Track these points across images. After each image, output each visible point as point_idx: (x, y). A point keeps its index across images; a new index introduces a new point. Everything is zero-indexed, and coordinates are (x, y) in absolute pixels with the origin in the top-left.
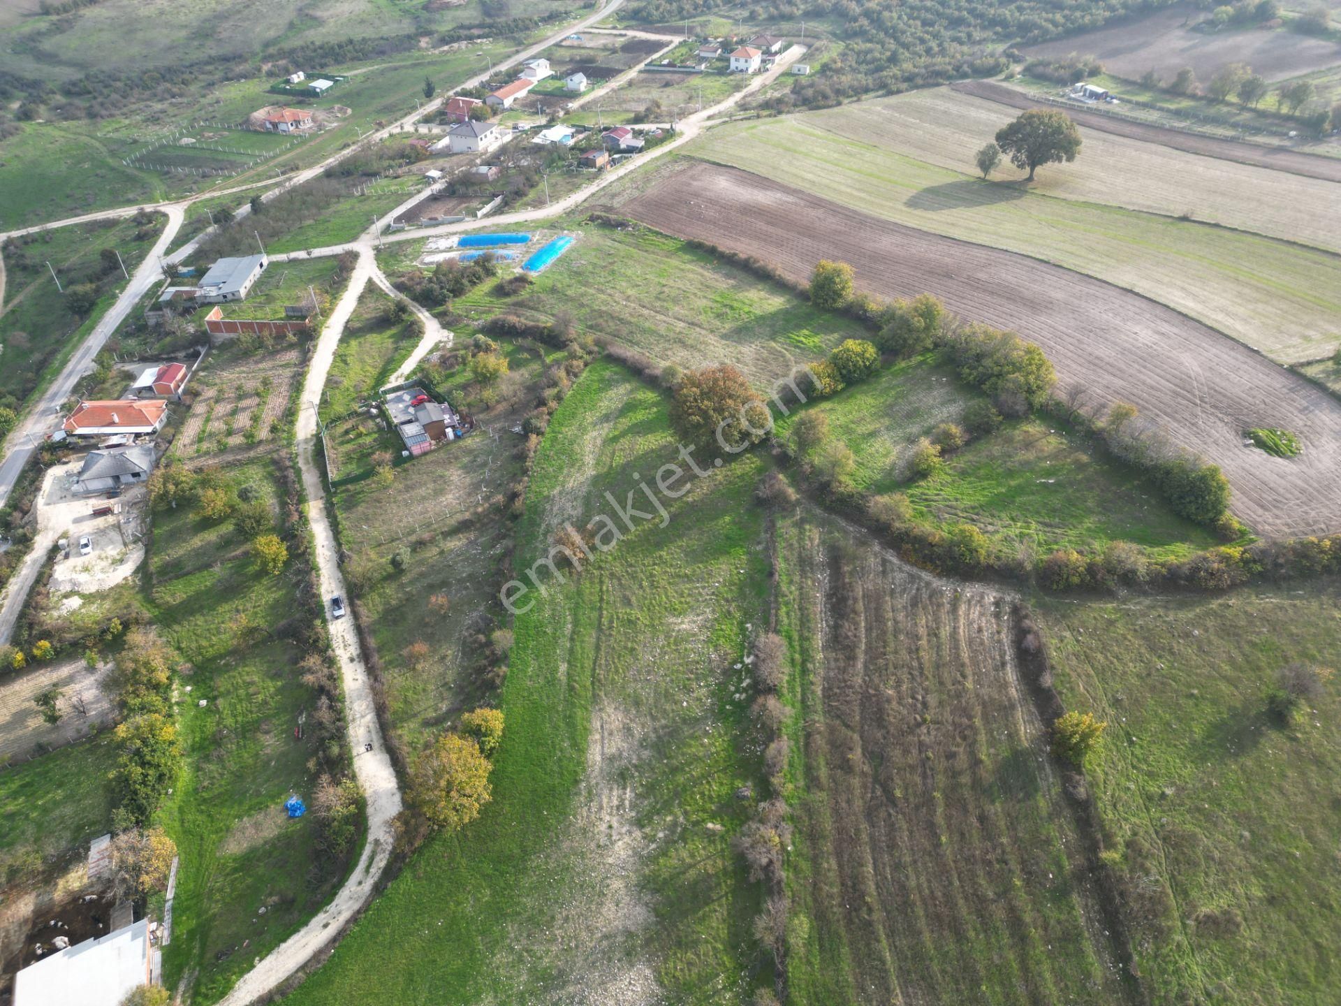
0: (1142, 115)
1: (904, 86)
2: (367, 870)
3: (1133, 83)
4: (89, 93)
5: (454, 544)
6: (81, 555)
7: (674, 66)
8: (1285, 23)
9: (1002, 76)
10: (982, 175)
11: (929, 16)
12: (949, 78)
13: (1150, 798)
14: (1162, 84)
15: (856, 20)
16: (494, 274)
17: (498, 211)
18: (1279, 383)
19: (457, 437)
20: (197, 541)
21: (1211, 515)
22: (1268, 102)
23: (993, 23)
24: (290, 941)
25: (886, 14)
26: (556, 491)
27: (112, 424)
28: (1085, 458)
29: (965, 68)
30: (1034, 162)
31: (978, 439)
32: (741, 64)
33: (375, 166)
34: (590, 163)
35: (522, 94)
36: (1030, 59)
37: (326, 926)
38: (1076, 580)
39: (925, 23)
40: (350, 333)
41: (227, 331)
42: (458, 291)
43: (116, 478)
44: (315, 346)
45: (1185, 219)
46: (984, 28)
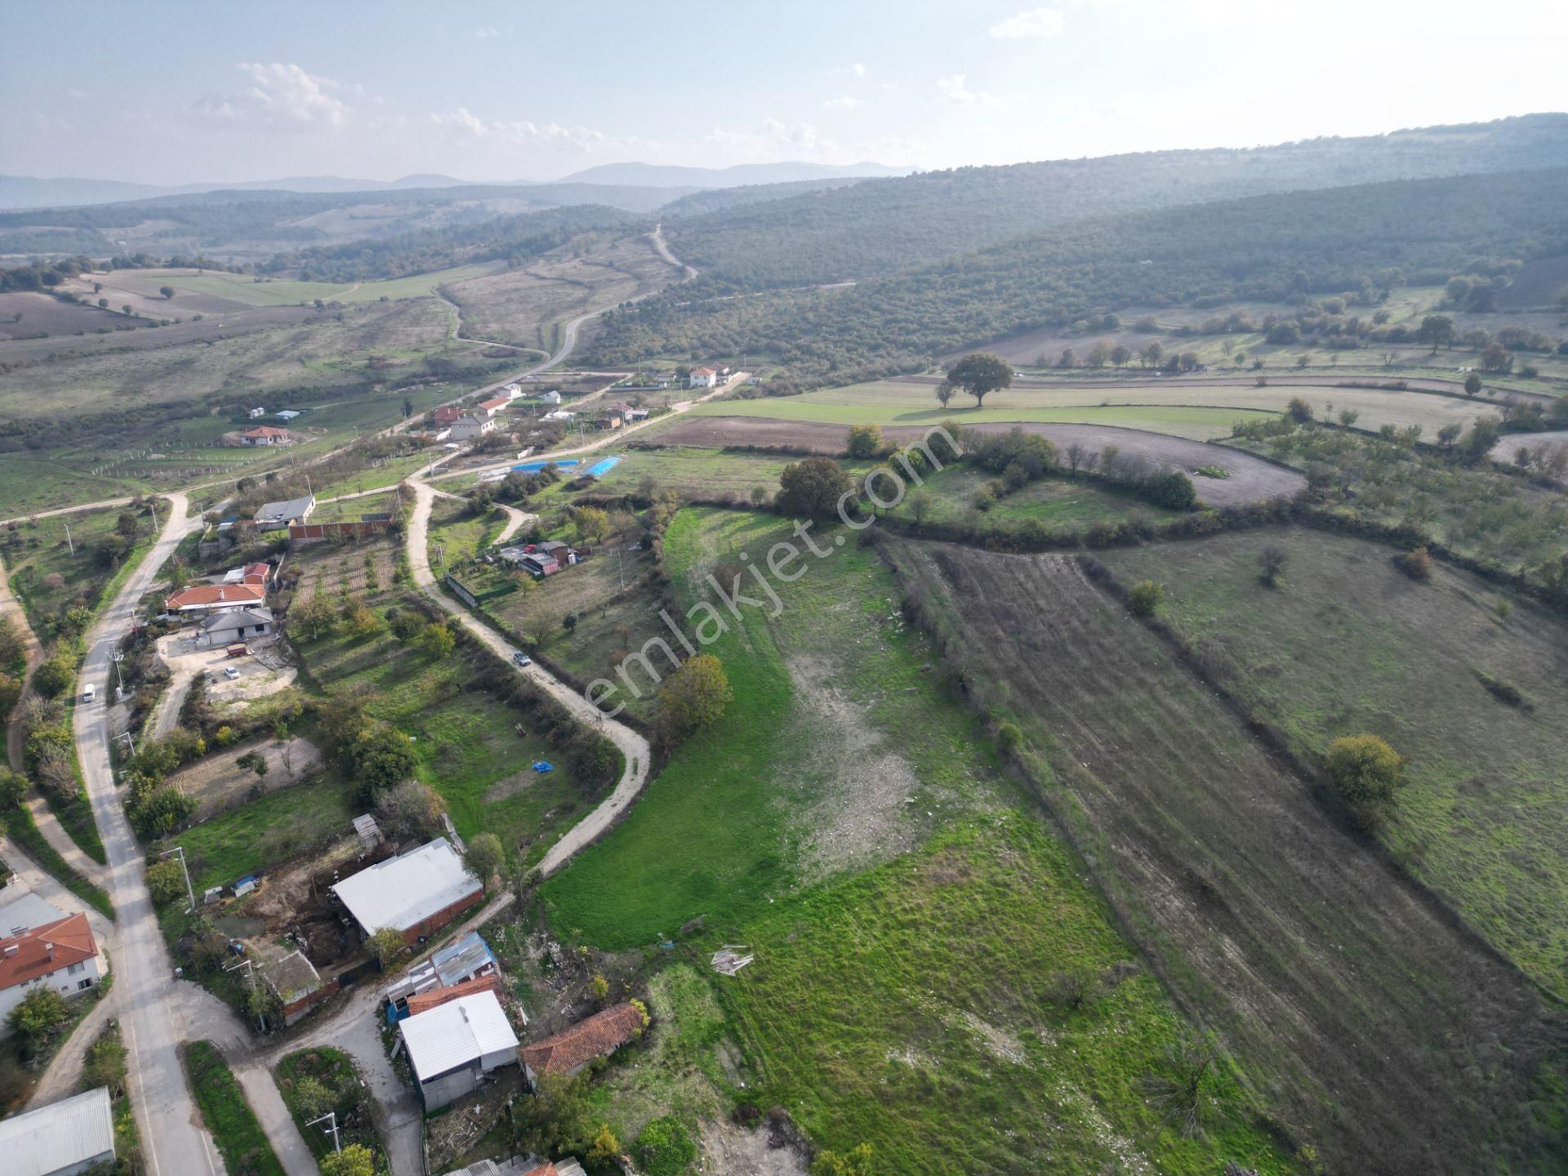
0: (1046, 379)
1: (849, 381)
2: (635, 772)
3: (1031, 366)
5: (613, 612)
6: (230, 678)
7: (639, 386)
8: (1127, 328)
9: (926, 372)
10: (942, 405)
11: (850, 345)
12: (884, 376)
13: (1203, 624)
14: (1054, 363)
15: (789, 351)
16: (558, 480)
17: (533, 454)
18: (1203, 449)
19: (577, 561)
20: (351, 654)
21: (1186, 499)
22: (1135, 363)
23: (905, 345)
24: (586, 820)
25: (814, 345)
26: (691, 567)
27: (219, 600)
28: (1092, 491)
29: (896, 368)
30: (980, 391)
31: (1014, 491)
32: (701, 381)
33: (385, 449)
34: (608, 425)
35: (502, 407)
36: (943, 363)
37: (615, 805)
38: (1113, 535)
39: (849, 350)
40: (434, 524)
41: (309, 536)
42: (532, 490)
43: (241, 631)
44: (406, 535)
45: (1104, 405)
46: (899, 349)
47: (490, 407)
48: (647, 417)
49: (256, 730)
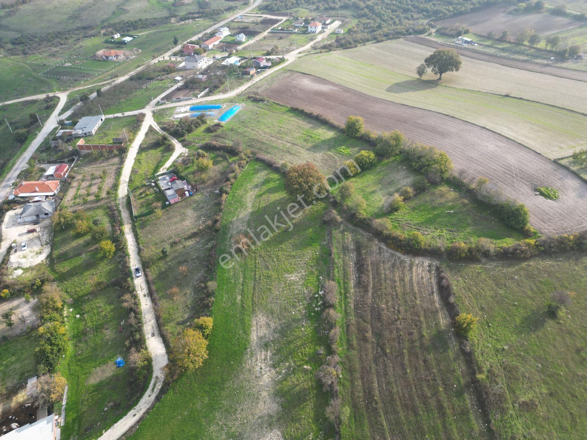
0: (488, 50)
1: (385, 38)
2: (153, 390)
3: (483, 37)
4: (23, 43)
5: (189, 243)
6: (22, 250)
7: (284, 30)
8: (548, 10)
9: (427, 34)
10: (419, 77)
11: (395, 8)
12: (404, 35)
13: (497, 350)
14: (496, 37)
15: (362, 9)
16: (206, 123)
17: (207, 95)
18: (550, 167)
19: (190, 195)
20: (74, 244)
21: (521, 226)
22: (541, 45)
23: (422, 11)
24: (119, 423)
25: (376, 7)
26: (235, 219)
27: (35, 191)
28: (466, 201)
29: (411, 30)
30: (442, 71)
31: (419, 193)
32: (313, 30)
33: (152, 75)
34: (248, 73)
35: (217, 43)
36: (438, 27)
37: (134, 415)
38: (464, 255)
39: (393, 11)
40: (142, 149)
41: (87, 149)
42: (190, 131)
43: (38, 216)
44: (126, 156)
45: (507, 96)
46: (418, 13)
47: (210, 44)
48: (270, 67)
49: (20, 291)
